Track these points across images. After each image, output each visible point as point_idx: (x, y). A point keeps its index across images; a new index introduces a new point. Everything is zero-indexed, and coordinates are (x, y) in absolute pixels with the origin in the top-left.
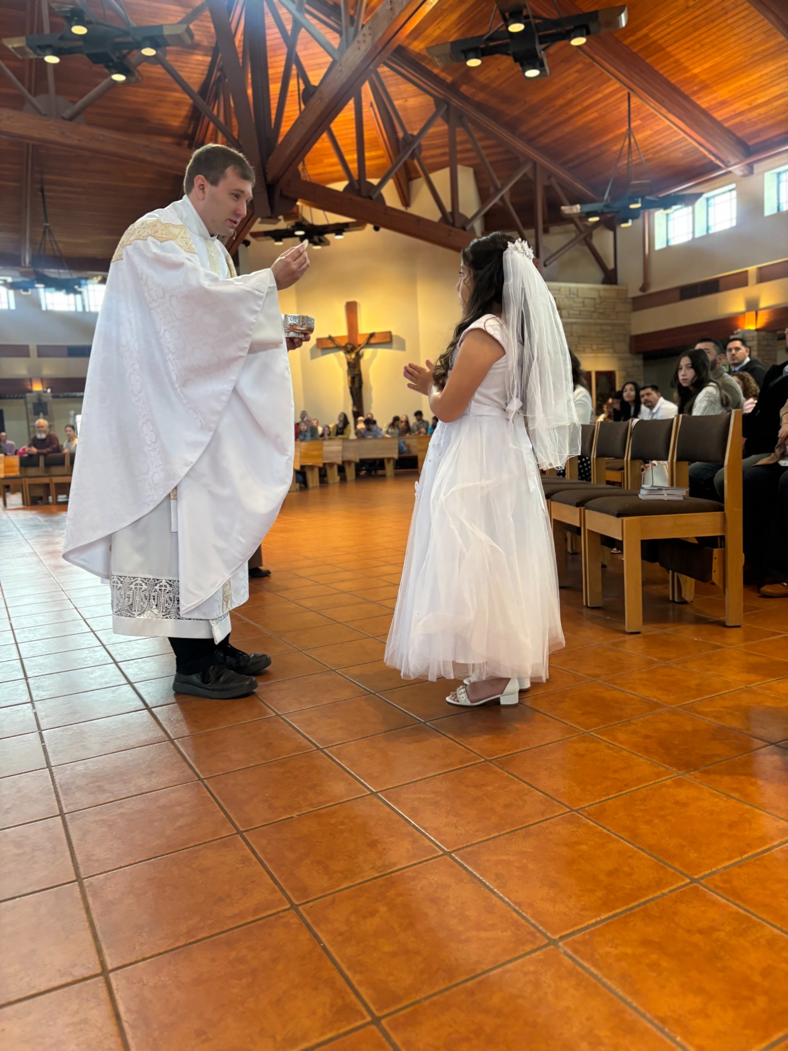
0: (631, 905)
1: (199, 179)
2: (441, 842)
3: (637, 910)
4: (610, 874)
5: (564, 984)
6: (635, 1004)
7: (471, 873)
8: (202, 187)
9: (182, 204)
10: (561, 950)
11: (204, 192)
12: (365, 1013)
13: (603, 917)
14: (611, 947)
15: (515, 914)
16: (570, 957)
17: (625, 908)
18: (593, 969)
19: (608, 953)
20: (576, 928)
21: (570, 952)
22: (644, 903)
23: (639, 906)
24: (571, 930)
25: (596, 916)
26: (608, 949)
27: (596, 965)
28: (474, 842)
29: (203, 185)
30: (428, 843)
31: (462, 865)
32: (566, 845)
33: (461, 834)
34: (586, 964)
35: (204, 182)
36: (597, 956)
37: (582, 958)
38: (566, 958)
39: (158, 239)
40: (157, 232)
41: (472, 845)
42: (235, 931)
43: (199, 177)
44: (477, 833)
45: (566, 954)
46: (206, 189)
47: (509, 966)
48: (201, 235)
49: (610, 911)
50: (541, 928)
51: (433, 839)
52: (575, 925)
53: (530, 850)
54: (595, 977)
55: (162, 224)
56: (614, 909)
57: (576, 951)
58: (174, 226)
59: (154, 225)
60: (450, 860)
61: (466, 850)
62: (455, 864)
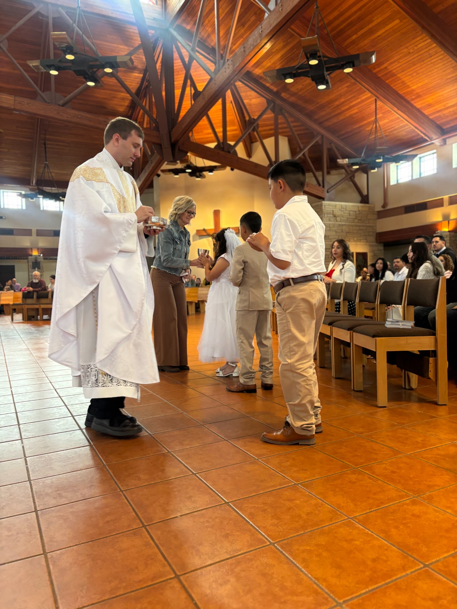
0: (387, 581)
1: (116, 136)
2: (268, 536)
3: (391, 584)
4: (374, 560)
7: (287, 557)
8: (117, 140)
11: (118, 143)
13: (370, 589)
15: (315, 586)
17: (383, 583)
20: (353, 596)
22: (396, 580)
23: (392, 581)
24: (351, 597)
25: (366, 588)
28: (289, 537)
30: (260, 536)
31: (281, 552)
32: (346, 541)
33: (281, 531)
40: (87, 173)
41: (287, 539)
42: (140, 590)
43: (116, 134)
44: (290, 531)
46: (119, 141)
49: (375, 585)
50: (331, 595)
51: (263, 534)
52: (352, 594)
53: (324, 543)
55: (90, 168)
56: (377, 583)
58: (97, 169)
60: (274, 548)
61: (284, 542)
62: (277, 551)
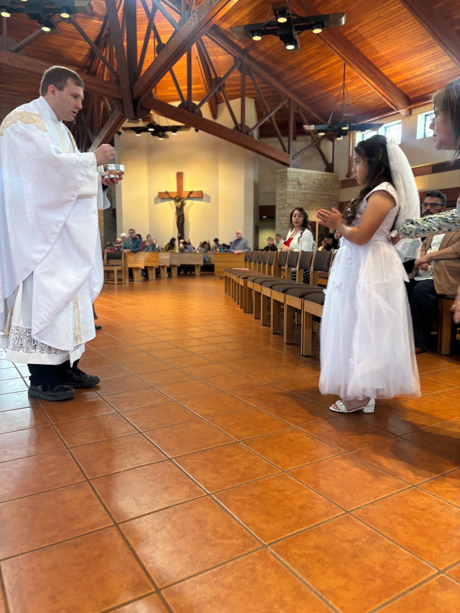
0: (310, 526)
1: (51, 87)
2: (206, 488)
3: (314, 528)
4: (301, 508)
5: (269, 570)
6: (307, 582)
7: (222, 506)
8: (53, 92)
9: (40, 101)
10: (269, 551)
11: (55, 95)
12: (152, 587)
13: (294, 532)
14: (298, 549)
15: (244, 530)
16: (274, 555)
17: (307, 527)
18: (286, 562)
19: (295, 553)
20: (278, 539)
21: (274, 552)
22: (318, 524)
23: (315, 526)
24: (276, 540)
25: (291, 532)
26: (296, 551)
27: (288, 560)
28: (225, 489)
29: (53, 91)
30: (199, 489)
31: (217, 502)
32: (278, 491)
33: (218, 484)
34: (282, 559)
35: (54, 88)
36: (289, 555)
37: (280, 555)
38: (271, 555)
39: (23, 122)
40: (23, 118)
41: (224, 490)
42: (79, 538)
43: (51, 86)
44: (227, 483)
45: (271, 553)
46: (56, 93)
47: (238, 560)
48: (52, 120)
49: (299, 529)
50: (259, 538)
51: (201, 486)
52: (278, 537)
53: (257, 494)
54: (287, 566)
55: (26, 113)
56: (301, 527)
57: (277, 551)
58: (34, 115)
59: (21, 114)
60: (211, 499)
61: (220, 493)
62: (213, 500)
